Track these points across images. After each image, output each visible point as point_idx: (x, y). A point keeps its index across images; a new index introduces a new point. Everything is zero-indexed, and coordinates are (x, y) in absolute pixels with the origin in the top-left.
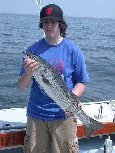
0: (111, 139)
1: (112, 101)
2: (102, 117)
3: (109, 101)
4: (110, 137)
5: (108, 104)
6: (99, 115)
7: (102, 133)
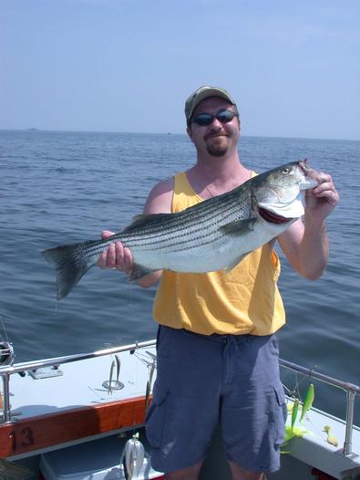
0: (139, 439)
1: (139, 344)
2: (121, 386)
3: (134, 345)
4: (137, 435)
5: (132, 352)
6: (111, 381)
7: (121, 427)
